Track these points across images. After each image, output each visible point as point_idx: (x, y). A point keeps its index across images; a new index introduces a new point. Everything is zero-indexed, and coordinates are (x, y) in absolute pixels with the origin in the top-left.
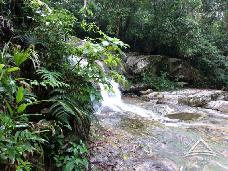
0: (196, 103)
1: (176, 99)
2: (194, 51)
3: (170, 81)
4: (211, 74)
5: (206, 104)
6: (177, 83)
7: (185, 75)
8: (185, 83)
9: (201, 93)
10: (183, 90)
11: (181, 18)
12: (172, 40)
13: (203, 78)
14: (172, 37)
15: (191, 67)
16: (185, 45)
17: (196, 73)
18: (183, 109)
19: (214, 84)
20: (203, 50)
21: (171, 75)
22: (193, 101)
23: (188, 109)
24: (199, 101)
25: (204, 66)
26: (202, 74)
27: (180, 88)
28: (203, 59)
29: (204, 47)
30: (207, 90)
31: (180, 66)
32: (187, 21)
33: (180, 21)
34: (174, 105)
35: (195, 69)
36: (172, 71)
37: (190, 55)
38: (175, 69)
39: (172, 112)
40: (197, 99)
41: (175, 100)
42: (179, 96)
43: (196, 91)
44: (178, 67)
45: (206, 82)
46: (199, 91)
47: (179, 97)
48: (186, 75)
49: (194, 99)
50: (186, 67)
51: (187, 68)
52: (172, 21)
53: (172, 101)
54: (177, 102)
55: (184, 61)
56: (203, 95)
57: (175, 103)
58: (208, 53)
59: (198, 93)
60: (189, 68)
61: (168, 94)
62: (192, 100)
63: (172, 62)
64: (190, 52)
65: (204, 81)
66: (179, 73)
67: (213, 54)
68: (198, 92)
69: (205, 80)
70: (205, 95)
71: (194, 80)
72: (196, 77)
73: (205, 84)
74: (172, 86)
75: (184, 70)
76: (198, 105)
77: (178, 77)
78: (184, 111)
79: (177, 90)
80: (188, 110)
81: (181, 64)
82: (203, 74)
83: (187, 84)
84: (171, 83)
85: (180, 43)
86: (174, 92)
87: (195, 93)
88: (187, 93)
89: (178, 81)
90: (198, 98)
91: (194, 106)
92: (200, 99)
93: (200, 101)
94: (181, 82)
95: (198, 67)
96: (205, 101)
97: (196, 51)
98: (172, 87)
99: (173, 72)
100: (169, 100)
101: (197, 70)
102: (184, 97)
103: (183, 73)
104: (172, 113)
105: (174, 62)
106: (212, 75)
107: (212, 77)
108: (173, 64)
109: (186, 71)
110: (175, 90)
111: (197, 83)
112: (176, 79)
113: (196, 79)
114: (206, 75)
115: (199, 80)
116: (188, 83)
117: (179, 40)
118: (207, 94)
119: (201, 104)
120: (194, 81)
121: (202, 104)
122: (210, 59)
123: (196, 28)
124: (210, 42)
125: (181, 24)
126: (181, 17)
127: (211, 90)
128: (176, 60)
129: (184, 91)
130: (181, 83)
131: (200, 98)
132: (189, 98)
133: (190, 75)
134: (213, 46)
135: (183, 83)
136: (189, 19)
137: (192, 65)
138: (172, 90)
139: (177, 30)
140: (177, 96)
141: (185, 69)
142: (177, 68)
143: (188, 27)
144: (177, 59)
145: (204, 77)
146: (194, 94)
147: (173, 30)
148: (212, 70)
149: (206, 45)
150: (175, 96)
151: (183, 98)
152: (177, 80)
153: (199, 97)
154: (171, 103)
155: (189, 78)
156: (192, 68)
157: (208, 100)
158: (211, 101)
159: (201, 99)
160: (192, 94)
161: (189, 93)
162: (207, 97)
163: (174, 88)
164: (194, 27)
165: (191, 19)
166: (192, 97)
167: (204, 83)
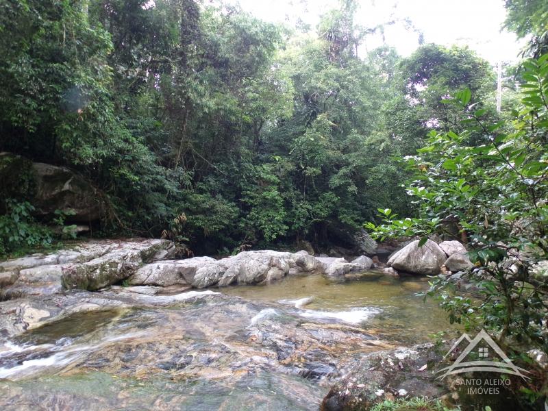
0: (108, 277)
1: (54, 277)
2: (99, 152)
3: (40, 226)
4: (140, 205)
5: (131, 275)
6: (62, 230)
7: (79, 208)
8: (81, 229)
9: (119, 250)
10: (77, 247)
11: (64, 67)
12: (39, 119)
13: (124, 215)
14: (39, 111)
15: (95, 190)
16: (75, 135)
17: (107, 204)
18: (74, 304)
19: (147, 226)
20: (120, 151)
21: (42, 208)
22: (101, 274)
23: (87, 300)
24: (115, 272)
25: (124, 187)
26: (122, 205)
27: (69, 241)
28: (122, 171)
29: (122, 145)
30: (133, 241)
31: (67, 186)
32: (79, 77)
33: (62, 73)
34: (49, 296)
35: (105, 195)
36: (45, 198)
37: (90, 161)
38: (54, 193)
39: (41, 320)
40: (111, 266)
41: (53, 280)
42: (65, 266)
43: (107, 247)
44: (62, 187)
45: (131, 222)
46: (116, 245)
47: (64, 271)
48: (83, 208)
49: (103, 269)
50: (83, 187)
51: (83, 190)
52: (38, 67)
53: (45, 285)
54: (59, 285)
55: (76, 174)
56: (125, 254)
57: (51, 289)
58: (131, 158)
59: (113, 251)
60: (90, 190)
61: (35, 262)
62: (98, 271)
63: (44, 174)
64: (88, 153)
65: (127, 221)
66: (64, 202)
67: (141, 162)
68: (112, 247)
69: (127, 219)
70: (129, 254)
71: (103, 220)
72: (107, 213)
73: (129, 227)
74: (47, 239)
75: (76, 195)
76: (113, 281)
77: (62, 213)
78: (77, 309)
79: (60, 248)
80: (88, 302)
81: (70, 181)
82: (124, 204)
83: (87, 229)
84: (43, 230)
85: (62, 128)
86: (51, 257)
87: (107, 252)
88: (86, 253)
89: (62, 224)
90: (113, 265)
91: (103, 285)
92: (117, 267)
93: (118, 271)
94: (70, 227)
95: (112, 188)
96: (129, 268)
97: (104, 152)
98: (45, 241)
99: (46, 201)
100: (36, 282)
101: (109, 197)
102: (77, 268)
103: (76, 202)
104: (39, 325)
105: (48, 173)
106: (143, 207)
107: (141, 210)
108: (47, 178)
109: (82, 198)
110: (54, 249)
111: (112, 226)
112: (58, 218)
113: (108, 217)
114: (131, 205)
115: (115, 218)
116: (90, 227)
117: (59, 121)
118: (133, 251)
119: (122, 277)
120: (104, 222)
121: (124, 275)
122: (137, 173)
123: (101, 100)
124: (134, 135)
125: (64, 80)
126: (62, 64)
127: (141, 241)
128: (56, 170)
129: (78, 251)
130: (70, 229)
131: (117, 263)
132: (90, 267)
133: (93, 208)
134: (141, 146)
135: (75, 229)
136: (83, 75)
137: (97, 185)
138: (44, 251)
139: (54, 95)
140: (58, 268)
141: (80, 192)
142: (57, 191)
143: (81, 92)
144: (57, 168)
145: (125, 211)
146: (104, 254)
147: (42, 91)
148: (141, 195)
149: (126, 141)
150: (52, 267)
151: (74, 272)
152: (61, 221)
153: (114, 262)
154: (40, 291)
155: (89, 215)
156: (97, 191)
157: (136, 264)
158: (142, 266)
159: (120, 266)
160: (100, 256)
161: (93, 254)
162: (133, 258)
163: (53, 243)
164: (97, 95)
165: (89, 75)
166: (97, 265)
167: (127, 225)
